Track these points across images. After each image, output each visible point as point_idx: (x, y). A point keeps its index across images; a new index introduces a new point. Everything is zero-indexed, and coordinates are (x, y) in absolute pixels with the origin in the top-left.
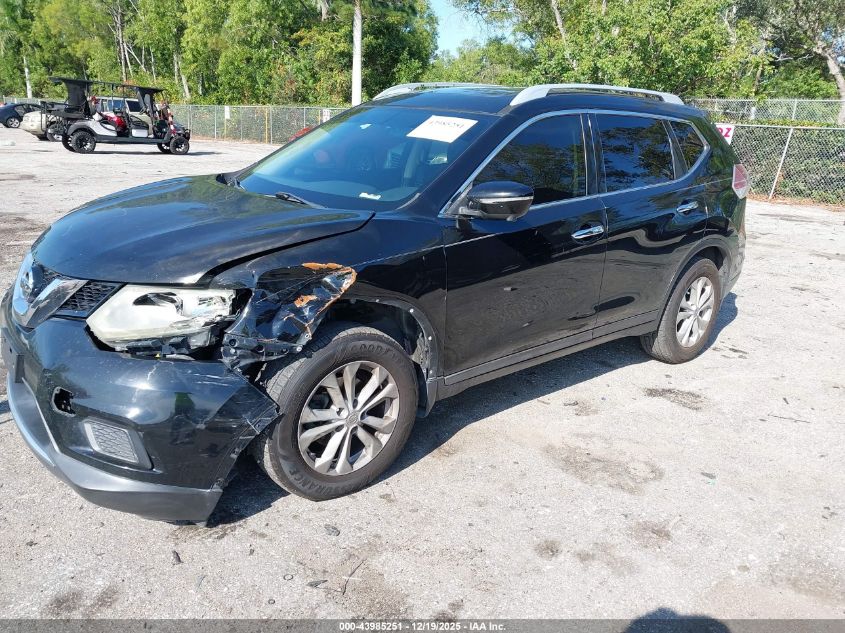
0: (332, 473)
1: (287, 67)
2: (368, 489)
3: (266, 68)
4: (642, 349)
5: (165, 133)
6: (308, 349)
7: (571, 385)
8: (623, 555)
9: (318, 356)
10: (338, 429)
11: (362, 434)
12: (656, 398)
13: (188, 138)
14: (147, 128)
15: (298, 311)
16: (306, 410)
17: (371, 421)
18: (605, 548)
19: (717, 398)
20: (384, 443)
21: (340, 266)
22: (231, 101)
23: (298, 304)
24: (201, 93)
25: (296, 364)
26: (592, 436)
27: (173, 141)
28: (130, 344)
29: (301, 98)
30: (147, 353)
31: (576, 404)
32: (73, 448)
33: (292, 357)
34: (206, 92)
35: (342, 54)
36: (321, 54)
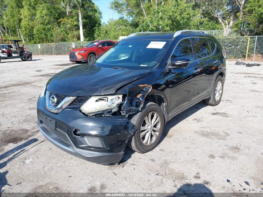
0: (147, 145)
1: (57, 31)
2: (155, 149)
3: (50, 31)
4: (206, 103)
5: (24, 54)
6: (142, 109)
7: (191, 115)
8: (231, 155)
9: (144, 111)
10: (148, 132)
11: (153, 133)
12: (215, 115)
13: (31, 55)
14: (17, 53)
15: (139, 99)
16: (141, 127)
17: (155, 129)
18: (226, 154)
19: (231, 113)
20: (158, 135)
21: (148, 85)
22: (39, 43)
23: (138, 97)
24: (28, 40)
25: (139, 114)
26: (205, 127)
27: (26, 57)
28: (96, 113)
29: (63, 40)
30: (100, 115)
31: (196, 119)
32: (81, 146)
33: (138, 112)
34: (30, 40)
35: (76, 25)
36: (68, 26)
